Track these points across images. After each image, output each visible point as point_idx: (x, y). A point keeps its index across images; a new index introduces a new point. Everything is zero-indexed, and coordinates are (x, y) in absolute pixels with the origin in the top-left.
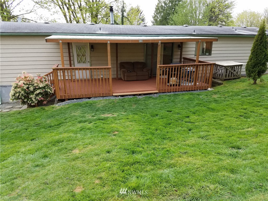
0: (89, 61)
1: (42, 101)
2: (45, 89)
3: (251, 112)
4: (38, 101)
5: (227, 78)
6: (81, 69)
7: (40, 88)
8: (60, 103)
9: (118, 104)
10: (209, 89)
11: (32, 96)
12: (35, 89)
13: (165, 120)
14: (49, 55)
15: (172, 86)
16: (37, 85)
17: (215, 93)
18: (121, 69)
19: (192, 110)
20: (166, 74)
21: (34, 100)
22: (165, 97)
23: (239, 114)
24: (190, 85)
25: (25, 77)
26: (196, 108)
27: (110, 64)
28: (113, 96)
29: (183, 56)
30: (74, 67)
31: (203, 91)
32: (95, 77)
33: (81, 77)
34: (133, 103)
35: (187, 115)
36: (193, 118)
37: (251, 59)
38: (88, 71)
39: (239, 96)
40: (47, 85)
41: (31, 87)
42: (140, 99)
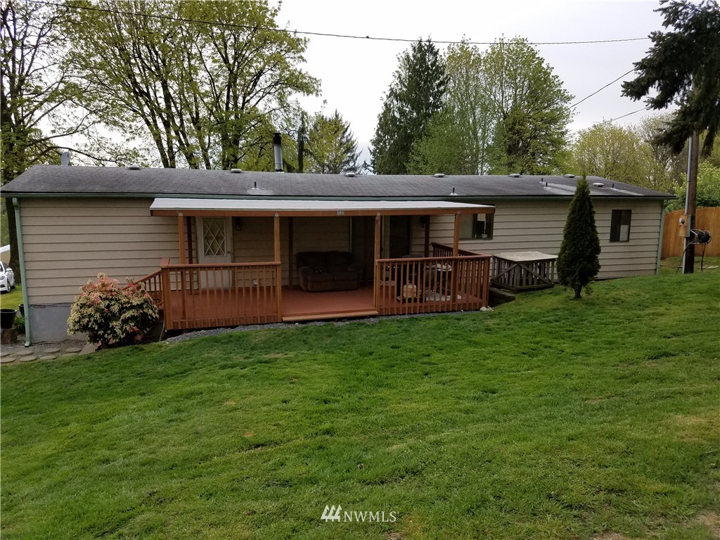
0: (229, 250)
1: (134, 334)
2: (142, 309)
3: (546, 347)
4: (128, 334)
5: (524, 286)
6: (220, 267)
7: (132, 307)
8: (174, 338)
9: (294, 337)
10: (484, 309)
11: (116, 324)
12: (122, 310)
13: (385, 360)
14: (143, 238)
15: (407, 301)
16: (127, 300)
17: (492, 316)
18: (298, 267)
19: (439, 344)
20: (393, 279)
21: (119, 332)
22: (391, 324)
23: (522, 350)
24: (443, 299)
25: (104, 285)
26: (447, 342)
27: (279, 257)
28: (283, 322)
29: (431, 241)
30: (197, 263)
31: (470, 312)
32: (241, 285)
33: (211, 285)
34: (326, 334)
35: (427, 353)
36: (437, 356)
37: (564, 248)
38: (226, 272)
39: (537, 320)
40: (146, 301)
41: (114, 304)
42: (339, 327)
